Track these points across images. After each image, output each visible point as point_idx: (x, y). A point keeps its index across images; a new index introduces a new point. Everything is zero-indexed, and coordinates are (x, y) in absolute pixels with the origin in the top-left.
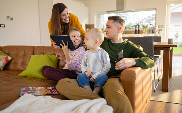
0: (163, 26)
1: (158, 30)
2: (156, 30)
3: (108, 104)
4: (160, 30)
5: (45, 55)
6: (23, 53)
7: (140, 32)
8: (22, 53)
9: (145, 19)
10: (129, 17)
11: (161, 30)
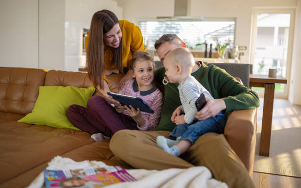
0: (246, 48)
1: (239, 54)
2: (236, 54)
3: (213, 177)
4: (241, 54)
5: (68, 88)
6: (23, 82)
7: (212, 56)
8: (21, 81)
9: (209, 34)
10: (183, 30)
11: (243, 54)
